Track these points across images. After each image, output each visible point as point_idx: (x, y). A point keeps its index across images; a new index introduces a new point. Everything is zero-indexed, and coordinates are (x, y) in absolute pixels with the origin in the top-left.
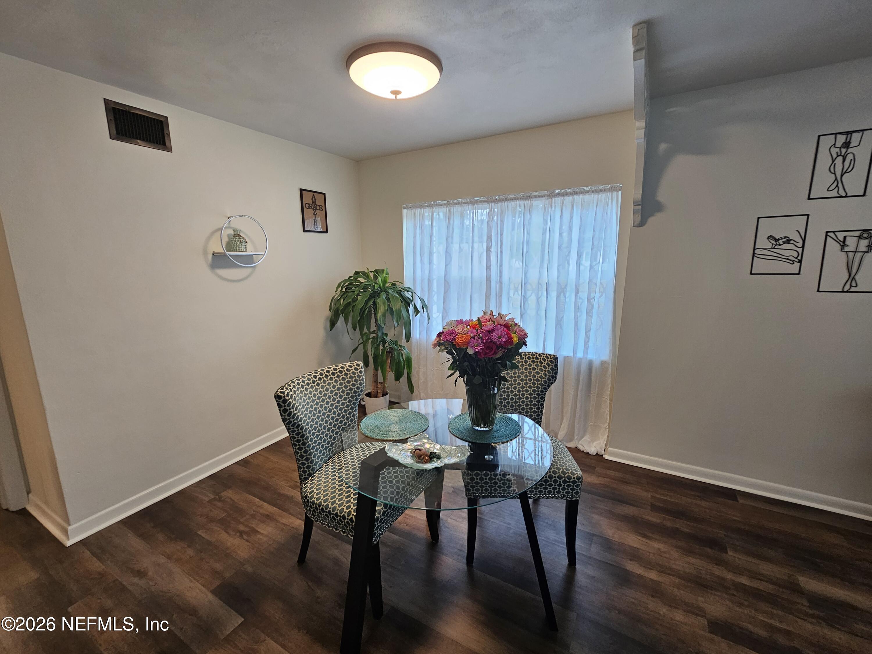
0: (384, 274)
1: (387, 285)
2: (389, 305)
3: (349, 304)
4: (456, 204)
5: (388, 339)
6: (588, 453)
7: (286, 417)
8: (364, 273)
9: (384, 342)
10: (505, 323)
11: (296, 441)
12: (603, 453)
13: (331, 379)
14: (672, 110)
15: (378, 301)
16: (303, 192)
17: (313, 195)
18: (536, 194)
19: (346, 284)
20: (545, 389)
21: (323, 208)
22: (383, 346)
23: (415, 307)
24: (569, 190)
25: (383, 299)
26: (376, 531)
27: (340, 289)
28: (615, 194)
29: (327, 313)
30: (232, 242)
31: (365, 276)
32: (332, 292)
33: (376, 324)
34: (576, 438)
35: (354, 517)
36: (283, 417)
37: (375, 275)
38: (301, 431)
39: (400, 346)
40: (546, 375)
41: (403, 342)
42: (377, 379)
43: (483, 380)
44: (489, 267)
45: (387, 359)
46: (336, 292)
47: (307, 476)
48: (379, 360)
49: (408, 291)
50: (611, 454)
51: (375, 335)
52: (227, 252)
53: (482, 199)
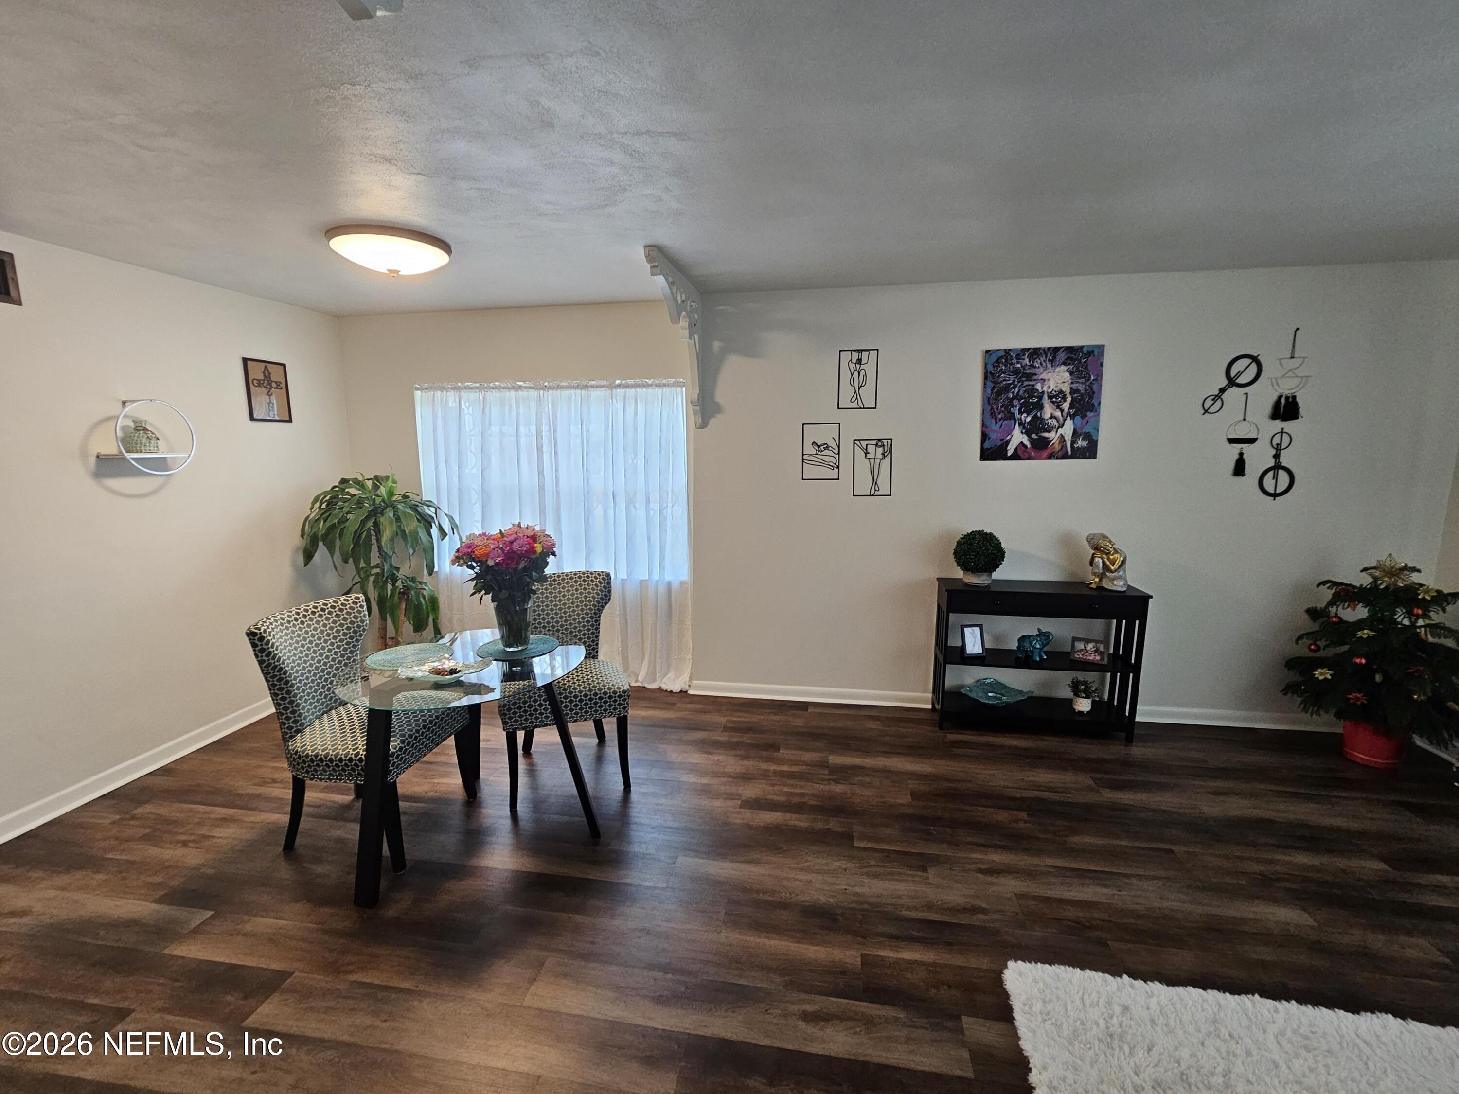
0: (390, 483)
1: (394, 498)
2: (400, 526)
3: (333, 527)
4: (493, 388)
5: (400, 574)
6: (671, 691)
7: (264, 658)
8: (357, 482)
9: (394, 579)
10: (532, 534)
11: (278, 689)
12: (687, 688)
13: (320, 616)
14: (721, 308)
15: (381, 520)
16: (249, 362)
17: (266, 366)
18: (593, 383)
19: (327, 498)
20: (599, 610)
21: (283, 385)
22: (393, 585)
23: (441, 529)
24: (631, 382)
25: (390, 517)
26: (391, 768)
27: (318, 504)
28: (679, 389)
29: (296, 541)
30: (133, 440)
31: (359, 486)
32: (305, 509)
33: (380, 554)
34: (658, 675)
35: (363, 756)
36: (259, 659)
37: (374, 483)
38: (284, 676)
39: (420, 583)
40: (598, 594)
41: (426, 577)
42: (385, 634)
43: (510, 594)
44: (541, 473)
45: (400, 602)
46: (311, 509)
47: (294, 734)
48: (388, 605)
49: (428, 506)
50: (697, 688)
51: (378, 570)
52: (126, 454)
53: (527, 384)
